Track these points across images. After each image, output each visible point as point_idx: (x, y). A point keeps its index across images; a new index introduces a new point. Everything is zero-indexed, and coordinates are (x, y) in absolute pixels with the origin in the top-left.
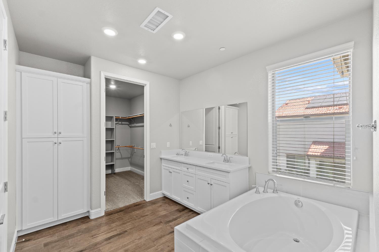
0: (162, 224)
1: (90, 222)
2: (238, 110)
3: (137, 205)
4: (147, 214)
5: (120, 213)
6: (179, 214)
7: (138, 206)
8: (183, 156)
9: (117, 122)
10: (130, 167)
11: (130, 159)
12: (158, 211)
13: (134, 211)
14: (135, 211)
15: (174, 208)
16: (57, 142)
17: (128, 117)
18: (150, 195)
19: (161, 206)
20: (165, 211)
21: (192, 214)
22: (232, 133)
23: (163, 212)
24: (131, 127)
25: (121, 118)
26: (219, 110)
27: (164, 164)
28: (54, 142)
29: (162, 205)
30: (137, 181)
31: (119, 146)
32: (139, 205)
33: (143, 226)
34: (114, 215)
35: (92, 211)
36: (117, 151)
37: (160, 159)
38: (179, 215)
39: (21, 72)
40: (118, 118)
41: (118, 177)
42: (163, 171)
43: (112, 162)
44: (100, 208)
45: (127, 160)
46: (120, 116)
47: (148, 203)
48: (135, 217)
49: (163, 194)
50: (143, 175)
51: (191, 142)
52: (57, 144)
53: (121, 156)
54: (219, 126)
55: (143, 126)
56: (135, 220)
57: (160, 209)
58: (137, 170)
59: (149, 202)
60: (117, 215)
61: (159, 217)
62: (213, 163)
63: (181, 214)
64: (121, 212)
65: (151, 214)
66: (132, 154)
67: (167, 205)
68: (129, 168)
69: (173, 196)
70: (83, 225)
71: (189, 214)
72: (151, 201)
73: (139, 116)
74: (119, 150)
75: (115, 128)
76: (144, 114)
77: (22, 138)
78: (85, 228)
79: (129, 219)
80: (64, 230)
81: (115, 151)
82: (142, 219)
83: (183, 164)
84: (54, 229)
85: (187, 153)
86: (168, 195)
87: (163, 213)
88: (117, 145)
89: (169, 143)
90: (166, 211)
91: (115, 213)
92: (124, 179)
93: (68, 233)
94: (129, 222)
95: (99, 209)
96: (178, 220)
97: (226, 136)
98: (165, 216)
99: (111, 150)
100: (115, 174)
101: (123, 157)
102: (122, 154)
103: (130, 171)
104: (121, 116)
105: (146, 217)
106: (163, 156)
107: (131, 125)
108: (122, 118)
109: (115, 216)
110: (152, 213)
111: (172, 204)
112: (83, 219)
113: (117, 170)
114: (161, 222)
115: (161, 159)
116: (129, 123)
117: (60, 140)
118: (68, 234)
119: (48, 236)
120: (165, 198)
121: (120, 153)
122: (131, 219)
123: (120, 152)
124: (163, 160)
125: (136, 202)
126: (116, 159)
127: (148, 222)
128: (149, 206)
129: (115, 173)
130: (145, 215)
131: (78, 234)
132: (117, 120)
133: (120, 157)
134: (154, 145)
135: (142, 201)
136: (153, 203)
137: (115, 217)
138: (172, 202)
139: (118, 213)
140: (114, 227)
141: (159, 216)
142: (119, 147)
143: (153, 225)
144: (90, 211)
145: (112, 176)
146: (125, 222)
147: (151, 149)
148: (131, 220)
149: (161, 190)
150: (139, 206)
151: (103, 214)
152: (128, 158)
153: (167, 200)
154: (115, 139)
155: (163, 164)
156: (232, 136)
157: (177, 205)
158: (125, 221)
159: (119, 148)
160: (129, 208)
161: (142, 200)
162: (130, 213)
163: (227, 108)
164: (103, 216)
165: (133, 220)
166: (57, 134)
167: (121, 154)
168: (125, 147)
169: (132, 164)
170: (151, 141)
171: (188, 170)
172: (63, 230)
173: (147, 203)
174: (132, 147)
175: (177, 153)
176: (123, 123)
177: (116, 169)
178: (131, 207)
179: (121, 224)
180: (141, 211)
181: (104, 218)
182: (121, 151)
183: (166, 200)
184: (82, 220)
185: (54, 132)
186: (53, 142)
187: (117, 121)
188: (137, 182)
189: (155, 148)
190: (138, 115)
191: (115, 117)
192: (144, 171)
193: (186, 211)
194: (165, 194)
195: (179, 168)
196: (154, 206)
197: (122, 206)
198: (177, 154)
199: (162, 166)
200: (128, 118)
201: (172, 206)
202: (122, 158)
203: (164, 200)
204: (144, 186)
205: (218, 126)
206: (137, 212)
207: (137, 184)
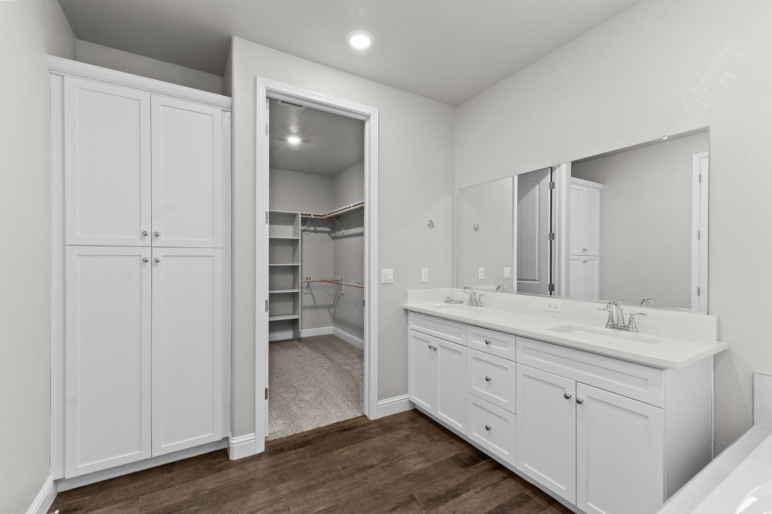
0: (414, 505)
1: (226, 471)
2: (601, 190)
3: (345, 430)
4: (371, 461)
5: (302, 449)
6: (463, 476)
7: (347, 433)
8: (465, 305)
9: (305, 227)
10: (332, 327)
11: (332, 310)
12: (402, 457)
13: (338, 448)
14: (341, 450)
15: (446, 451)
16: (149, 258)
17: (328, 214)
18: (379, 404)
19: (407, 438)
20: (420, 459)
21: (504, 478)
22: (585, 250)
23: (414, 461)
24: (334, 238)
25: (312, 217)
26: (551, 190)
27: (414, 324)
28: (142, 258)
29: (411, 436)
30: (347, 361)
31: (309, 279)
32: (350, 429)
33: (362, 505)
34: (287, 453)
35: (235, 438)
36: (305, 291)
37: (403, 313)
38: (463, 478)
39: (63, 76)
40: (309, 218)
41: (305, 349)
42: (412, 343)
43: (294, 313)
44: (254, 431)
45: (325, 311)
46: (312, 214)
47: (373, 425)
48: (339, 467)
49: (412, 403)
50: (360, 347)
51: (481, 269)
52: (149, 264)
53: (313, 302)
54: (551, 232)
55: (362, 234)
56: (341, 479)
57: (407, 449)
58: (347, 334)
59: (375, 421)
60: (294, 456)
61: (407, 476)
62: (569, 329)
63: (469, 475)
64: (304, 446)
65: (383, 465)
66: (337, 298)
67: (423, 437)
68: (329, 330)
69: (440, 413)
70: (210, 477)
71: (494, 480)
72: (380, 420)
73: (352, 208)
74: (310, 288)
75: (300, 238)
76: (363, 203)
77: (64, 245)
78: (210, 488)
79: (323, 474)
80: (162, 487)
81: (300, 291)
82: (358, 477)
83: (470, 328)
84: (141, 483)
85: (477, 297)
86: (425, 406)
87: (416, 464)
88: (304, 276)
89: (427, 269)
90: (424, 458)
91: (290, 449)
92: (318, 354)
93: (167, 501)
94: (324, 483)
95: (251, 436)
96: (464, 496)
97: (571, 257)
98: (422, 477)
99: (293, 288)
100: (300, 340)
101: (317, 304)
102: (315, 297)
103: (332, 334)
104: (312, 212)
105: (370, 471)
106: (410, 305)
107: (335, 235)
108: (315, 217)
109: (290, 458)
110: (385, 460)
111: (436, 438)
112: (214, 458)
113: (305, 333)
114: (413, 499)
115: (406, 311)
116: (330, 229)
117: (157, 254)
118: (167, 504)
119: (122, 501)
120: (417, 414)
121: (311, 296)
122: (330, 473)
123: (312, 294)
124: (411, 315)
125: (343, 420)
126: (303, 308)
127: (376, 491)
128: (378, 435)
129: (301, 338)
130: (365, 463)
131: (190, 506)
132: (305, 221)
133: (312, 304)
134: (388, 274)
135: (359, 417)
136: (387, 425)
137: (288, 462)
138: (438, 430)
139: (298, 450)
140: (284, 496)
141: (406, 473)
142: (309, 282)
143: (390, 507)
144: (230, 438)
145: (295, 346)
146: (313, 482)
147: (382, 285)
148: (330, 477)
149: (406, 391)
150: (352, 432)
151: (261, 449)
152: (329, 307)
153: (422, 421)
154: (300, 264)
155: (411, 325)
156: (584, 259)
157: (452, 440)
158: (314, 479)
159: (308, 285)
160: (324, 436)
161: (359, 415)
162: (326, 451)
163: (573, 186)
164: (261, 455)
165: (334, 479)
166: (148, 238)
167: (313, 297)
168: (322, 281)
169: (337, 321)
170: (382, 265)
171: (489, 348)
172: (161, 489)
173: (370, 426)
174: (337, 283)
175: (448, 298)
176: (318, 229)
177: (303, 330)
178: (331, 433)
179: (304, 488)
180: (356, 448)
181: (261, 461)
182: (312, 290)
183: (418, 420)
184: (212, 462)
185: (142, 231)
186: (139, 257)
187: (306, 225)
188: (347, 364)
189: (392, 282)
190: (350, 207)
191: (301, 214)
192: (362, 337)
193: (482, 466)
194: (415, 404)
195: (459, 339)
196: (389, 436)
197: (310, 428)
198: (449, 301)
199: (410, 332)
200: (328, 218)
201: (439, 444)
202: (316, 307)
203: (413, 420)
204: (363, 374)
205: (549, 232)
206: (346, 452)
207: (347, 368)
